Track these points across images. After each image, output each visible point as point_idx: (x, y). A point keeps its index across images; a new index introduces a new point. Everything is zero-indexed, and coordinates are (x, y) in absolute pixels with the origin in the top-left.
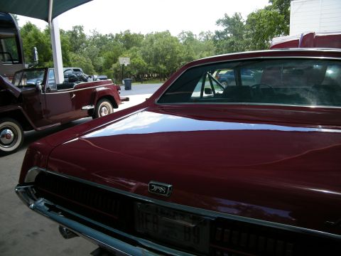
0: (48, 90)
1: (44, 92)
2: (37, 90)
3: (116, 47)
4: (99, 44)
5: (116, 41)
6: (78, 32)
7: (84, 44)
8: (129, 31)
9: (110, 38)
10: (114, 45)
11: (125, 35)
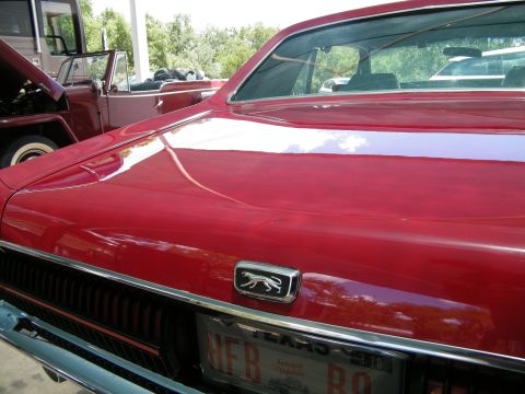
0: (114, 89)
1: (105, 93)
2: (94, 90)
3: (241, 47)
4: (214, 44)
5: (242, 38)
6: (183, 24)
7: (191, 43)
8: (261, 23)
9: (232, 33)
10: (238, 45)
11: (257, 30)
